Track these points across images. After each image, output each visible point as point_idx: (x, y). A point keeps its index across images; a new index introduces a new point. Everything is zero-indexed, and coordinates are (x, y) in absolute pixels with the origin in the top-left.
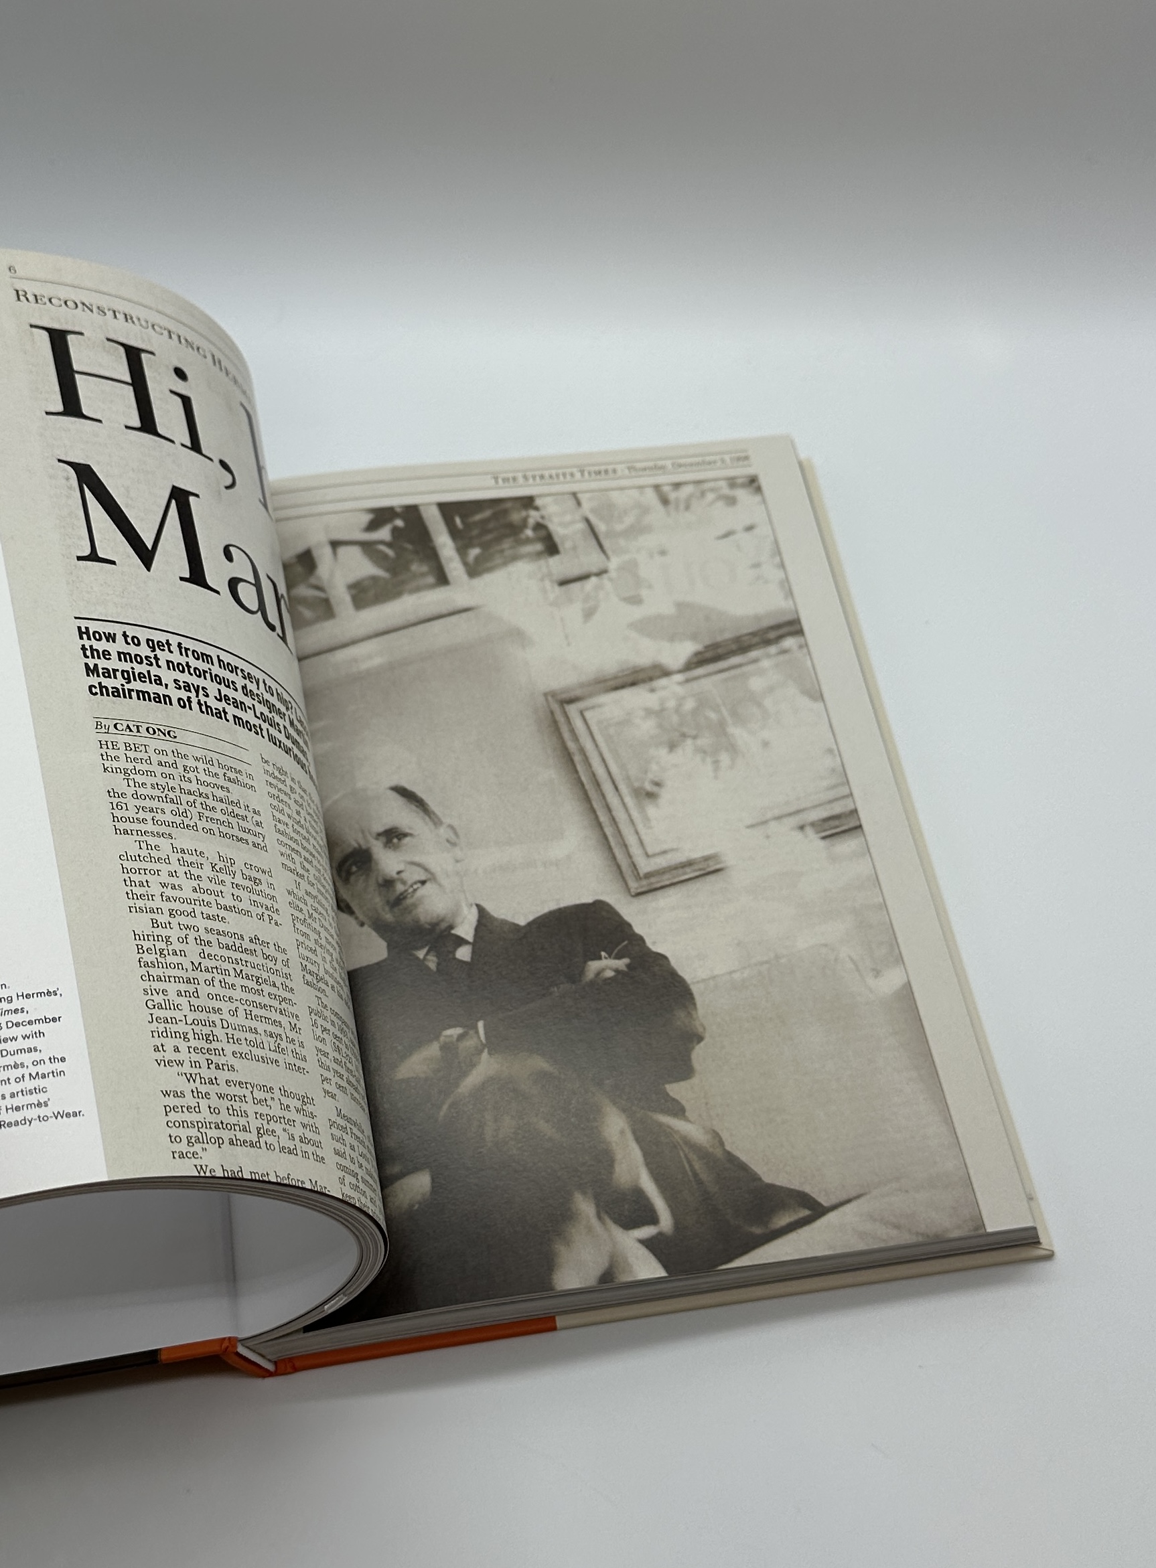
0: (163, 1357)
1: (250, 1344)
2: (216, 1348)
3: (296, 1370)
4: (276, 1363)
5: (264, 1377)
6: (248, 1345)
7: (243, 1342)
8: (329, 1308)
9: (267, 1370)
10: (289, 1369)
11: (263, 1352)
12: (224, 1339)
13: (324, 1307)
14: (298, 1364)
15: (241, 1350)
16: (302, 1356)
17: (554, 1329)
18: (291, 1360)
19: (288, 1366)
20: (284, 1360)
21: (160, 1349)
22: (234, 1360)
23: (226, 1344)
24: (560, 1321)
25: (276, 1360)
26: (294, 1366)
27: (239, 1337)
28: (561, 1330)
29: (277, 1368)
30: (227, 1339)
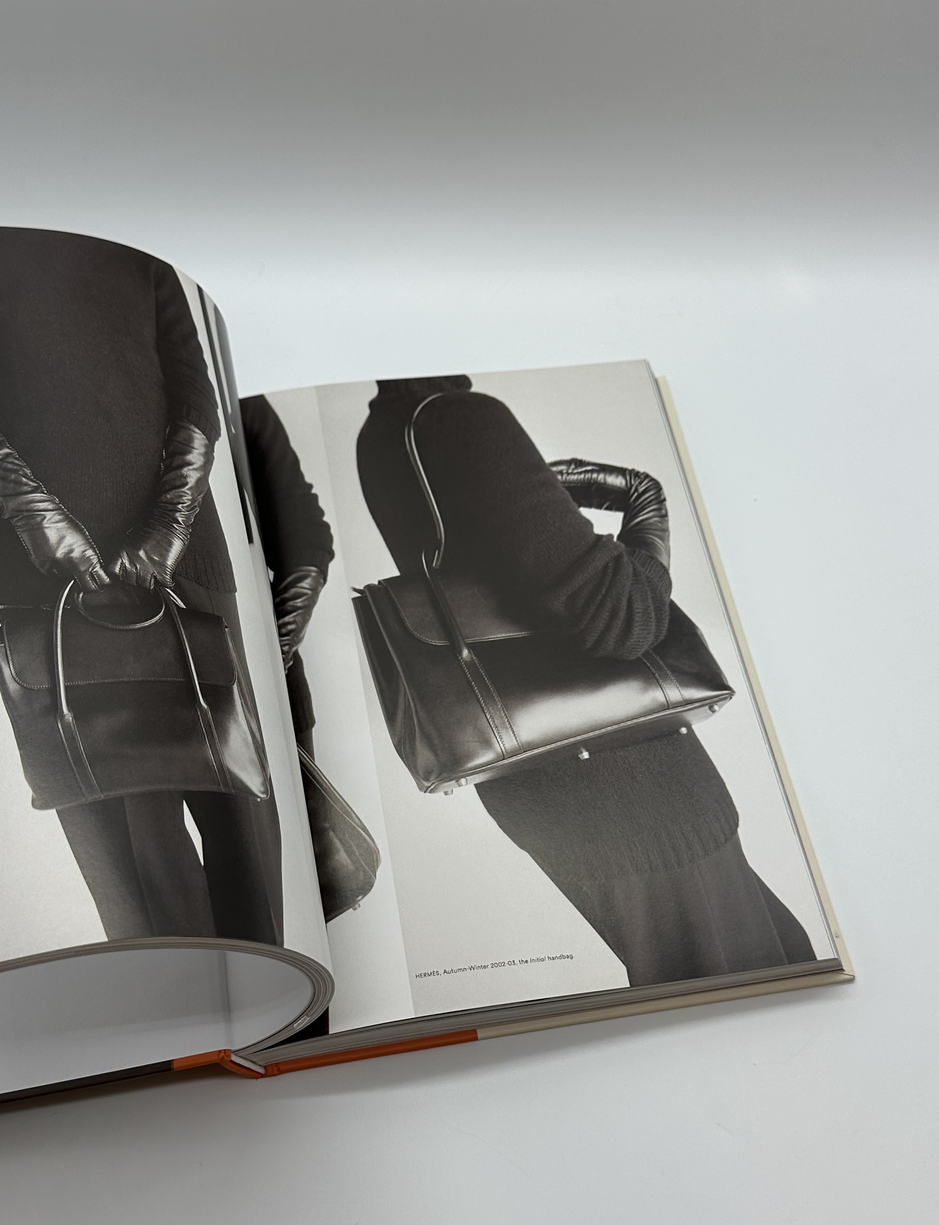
0: (175, 1066)
1: (242, 1054)
2: (215, 1058)
3: (280, 1072)
4: (265, 1067)
5: (257, 1078)
6: (240, 1055)
7: (236, 1053)
8: (297, 1026)
9: (258, 1073)
10: (276, 1072)
11: (254, 1059)
12: (220, 1051)
13: (293, 1025)
14: (282, 1068)
15: (234, 1058)
16: (285, 1062)
17: (476, 1039)
18: (277, 1064)
19: (274, 1070)
20: (271, 1065)
21: (173, 1060)
22: (229, 1067)
23: (222, 1054)
24: (480, 1033)
25: (265, 1065)
26: (279, 1069)
27: (233, 1049)
28: (481, 1040)
29: (266, 1071)
30: (223, 1052)
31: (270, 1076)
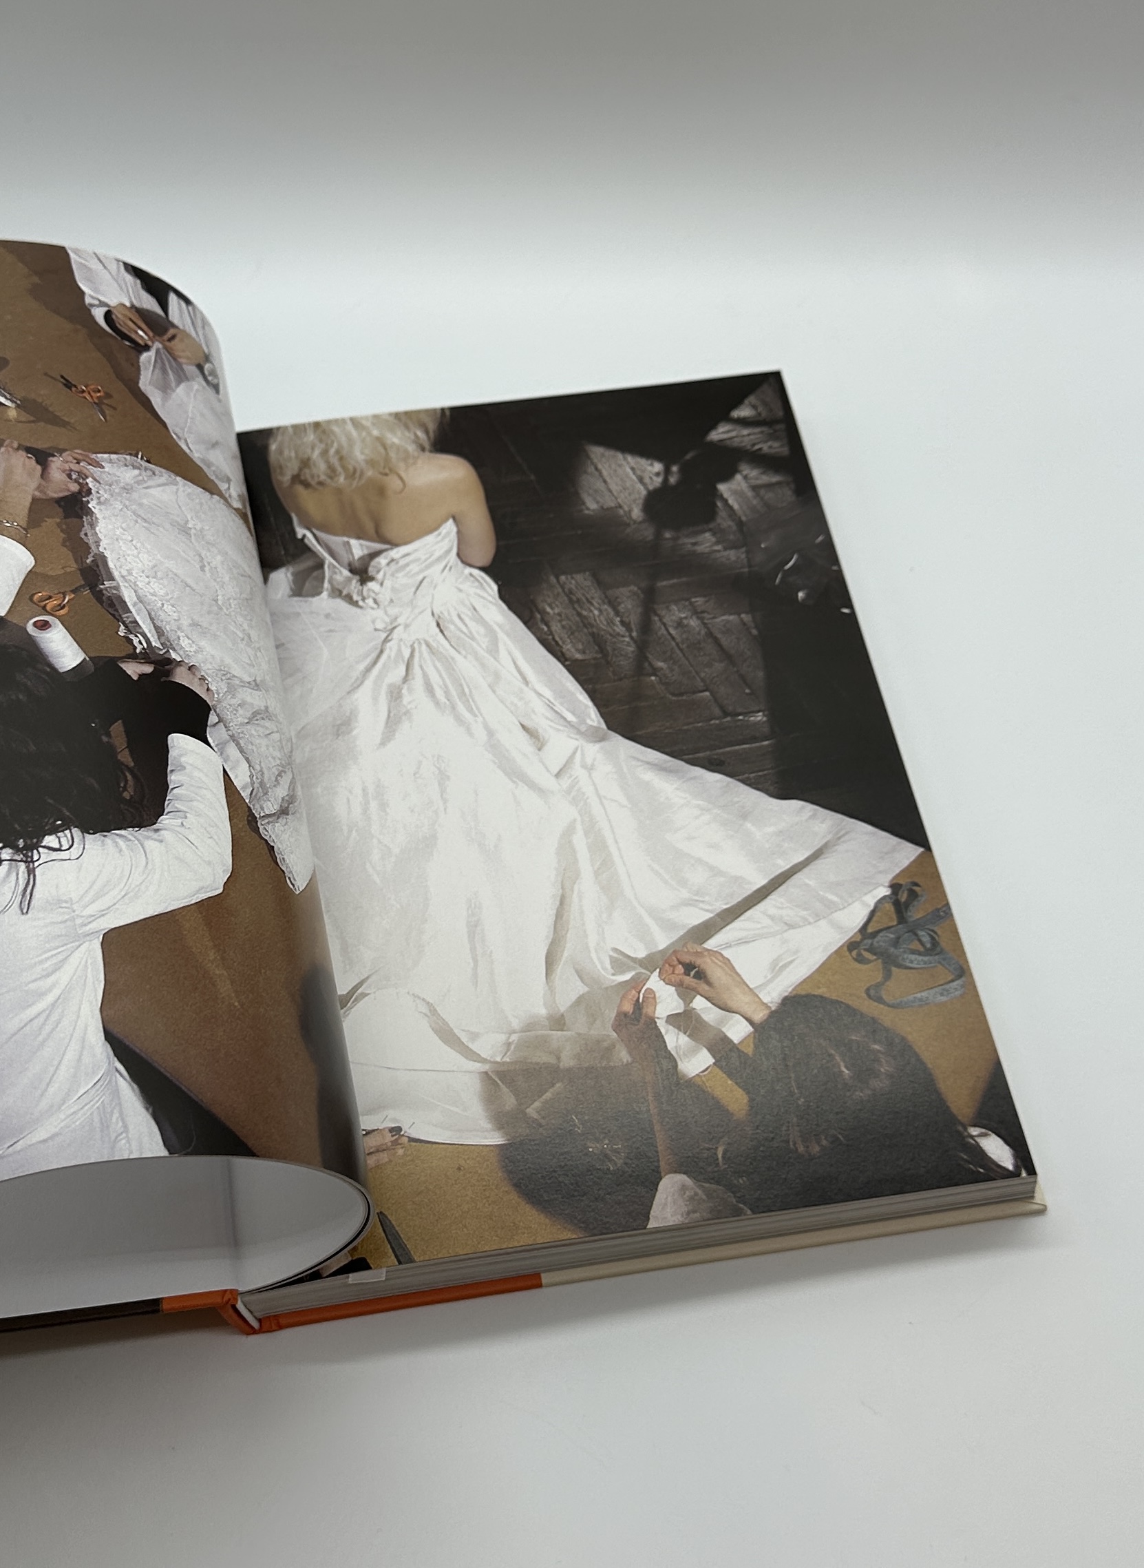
0: (166, 1307)
2: (219, 1300)
3: (280, 1327)
4: (260, 1321)
5: (248, 1334)
6: (244, 1299)
7: (241, 1296)
9: (252, 1327)
10: (274, 1328)
11: (253, 1308)
14: (283, 1321)
15: (238, 1304)
16: (291, 1312)
17: (540, 1286)
18: (276, 1317)
19: (272, 1323)
20: (269, 1317)
21: (164, 1298)
22: (229, 1314)
23: (228, 1296)
24: (545, 1278)
26: (278, 1323)
27: (241, 1289)
28: (546, 1286)
29: (261, 1325)
30: (228, 1292)
31: (264, 1332)
